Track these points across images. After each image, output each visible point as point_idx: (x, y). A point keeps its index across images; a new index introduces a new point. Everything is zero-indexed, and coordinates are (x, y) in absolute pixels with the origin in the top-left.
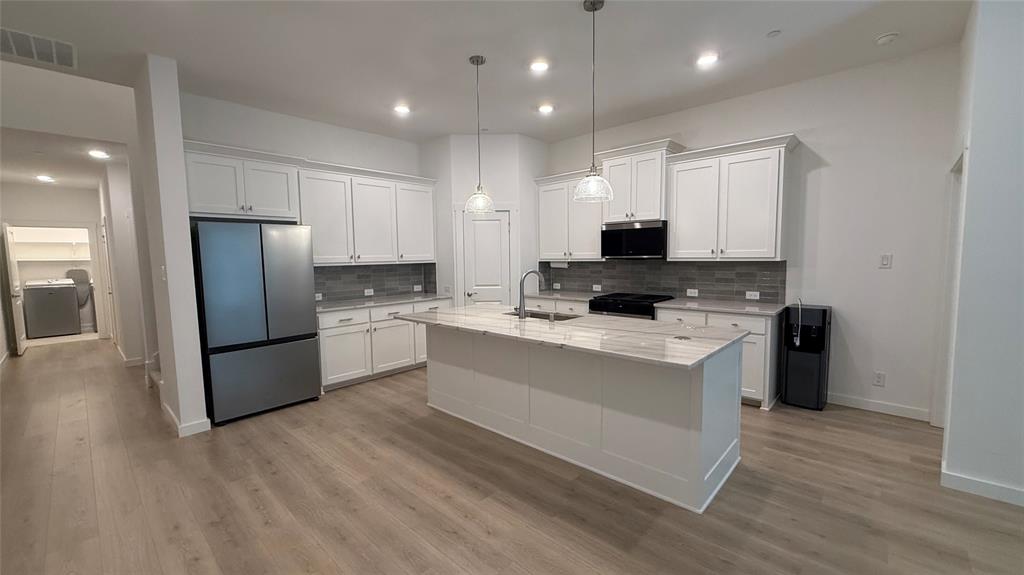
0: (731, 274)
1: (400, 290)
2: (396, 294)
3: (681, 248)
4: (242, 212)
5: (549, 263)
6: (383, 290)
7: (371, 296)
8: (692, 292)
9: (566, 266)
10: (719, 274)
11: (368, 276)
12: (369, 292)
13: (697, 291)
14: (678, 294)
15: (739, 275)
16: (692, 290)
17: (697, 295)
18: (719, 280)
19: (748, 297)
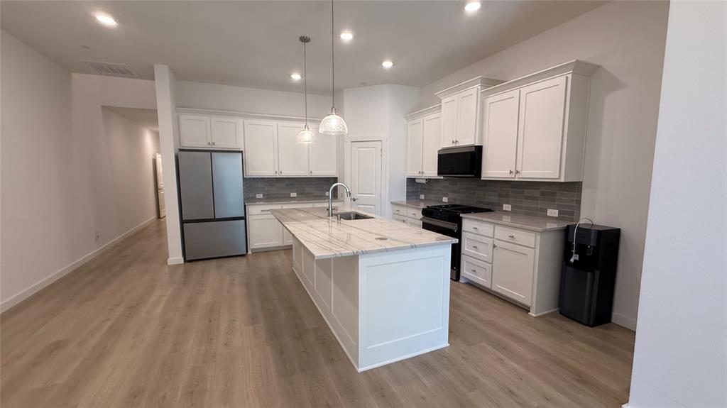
0: (537, 193)
1: (315, 194)
2: (312, 197)
3: (493, 169)
4: (209, 146)
5: (415, 179)
6: (304, 194)
7: (294, 197)
8: (507, 207)
9: (424, 182)
10: (527, 192)
11: (293, 185)
12: (294, 195)
13: (510, 206)
14: (497, 207)
15: (543, 194)
16: (507, 205)
17: (510, 210)
18: (527, 198)
19: (549, 214)
